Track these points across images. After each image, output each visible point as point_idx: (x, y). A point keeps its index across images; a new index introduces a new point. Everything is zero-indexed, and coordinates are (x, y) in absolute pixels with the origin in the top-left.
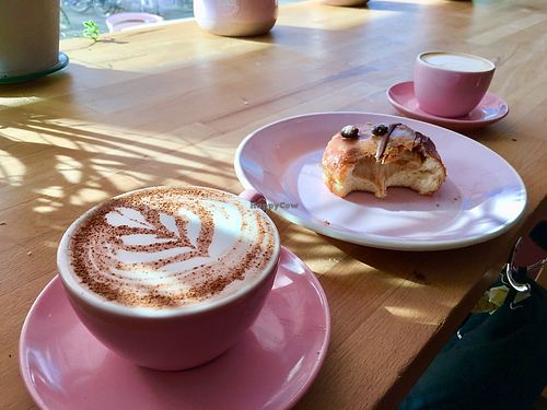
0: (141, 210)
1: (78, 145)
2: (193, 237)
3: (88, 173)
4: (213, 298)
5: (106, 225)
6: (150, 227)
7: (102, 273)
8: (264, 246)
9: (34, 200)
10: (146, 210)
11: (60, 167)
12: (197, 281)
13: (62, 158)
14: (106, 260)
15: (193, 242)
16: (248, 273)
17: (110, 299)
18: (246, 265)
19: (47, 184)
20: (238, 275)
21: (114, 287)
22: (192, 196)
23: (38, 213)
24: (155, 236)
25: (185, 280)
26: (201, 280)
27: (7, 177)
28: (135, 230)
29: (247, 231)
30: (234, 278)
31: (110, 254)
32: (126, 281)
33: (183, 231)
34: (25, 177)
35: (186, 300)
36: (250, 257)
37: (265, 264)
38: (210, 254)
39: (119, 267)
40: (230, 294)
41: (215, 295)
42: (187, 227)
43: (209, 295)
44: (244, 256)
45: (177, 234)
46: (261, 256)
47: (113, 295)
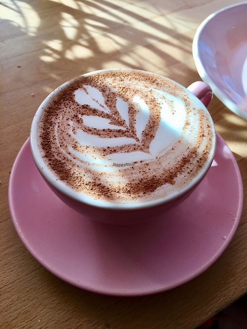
0: (103, 91)
1: (79, 5)
2: (140, 128)
3: (81, 31)
4: (143, 198)
5: (74, 102)
6: (107, 110)
7: (61, 150)
8: (200, 151)
9: (42, 49)
10: (107, 92)
11: (64, 23)
12: (135, 176)
13: (66, 15)
14: (66, 137)
15: (139, 135)
16: (179, 178)
17: (62, 179)
18: (180, 169)
19: (52, 37)
20: (170, 178)
21: (68, 166)
22: (148, 84)
23: (43, 62)
24: (109, 121)
25: (125, 173)
26: (138, 176)
27: (27, 28)
28: (95, 112)
29: (188, 132)
30: (166, 181)
31: (71, 132)
32: (78, 163)
33: (133, 121)
34: (39, 29)
35: (122, 195)
36: (185, 161)
37: (197, 172)
38: (150, 150)
39: (75, 147)
40: (160, 197)
41: (147, 195)
42: (137, 117)
43: (141, 194)
44: (180, 159)
45: (127, 123)
46: (195, 162)
47: (65, 175)
